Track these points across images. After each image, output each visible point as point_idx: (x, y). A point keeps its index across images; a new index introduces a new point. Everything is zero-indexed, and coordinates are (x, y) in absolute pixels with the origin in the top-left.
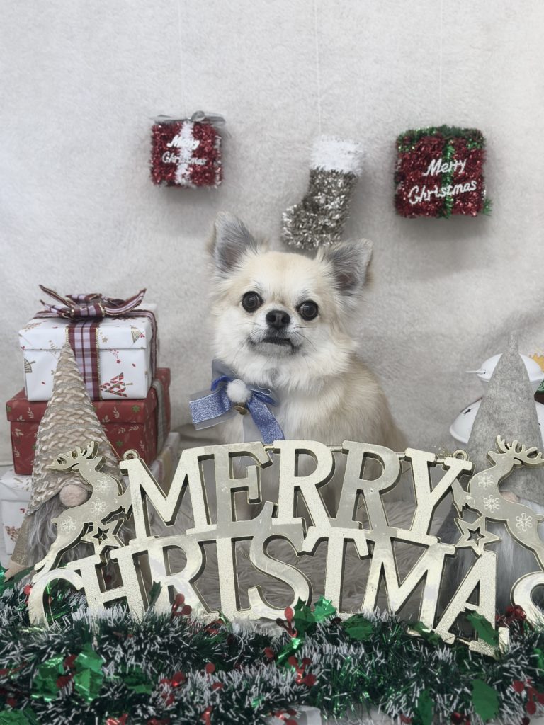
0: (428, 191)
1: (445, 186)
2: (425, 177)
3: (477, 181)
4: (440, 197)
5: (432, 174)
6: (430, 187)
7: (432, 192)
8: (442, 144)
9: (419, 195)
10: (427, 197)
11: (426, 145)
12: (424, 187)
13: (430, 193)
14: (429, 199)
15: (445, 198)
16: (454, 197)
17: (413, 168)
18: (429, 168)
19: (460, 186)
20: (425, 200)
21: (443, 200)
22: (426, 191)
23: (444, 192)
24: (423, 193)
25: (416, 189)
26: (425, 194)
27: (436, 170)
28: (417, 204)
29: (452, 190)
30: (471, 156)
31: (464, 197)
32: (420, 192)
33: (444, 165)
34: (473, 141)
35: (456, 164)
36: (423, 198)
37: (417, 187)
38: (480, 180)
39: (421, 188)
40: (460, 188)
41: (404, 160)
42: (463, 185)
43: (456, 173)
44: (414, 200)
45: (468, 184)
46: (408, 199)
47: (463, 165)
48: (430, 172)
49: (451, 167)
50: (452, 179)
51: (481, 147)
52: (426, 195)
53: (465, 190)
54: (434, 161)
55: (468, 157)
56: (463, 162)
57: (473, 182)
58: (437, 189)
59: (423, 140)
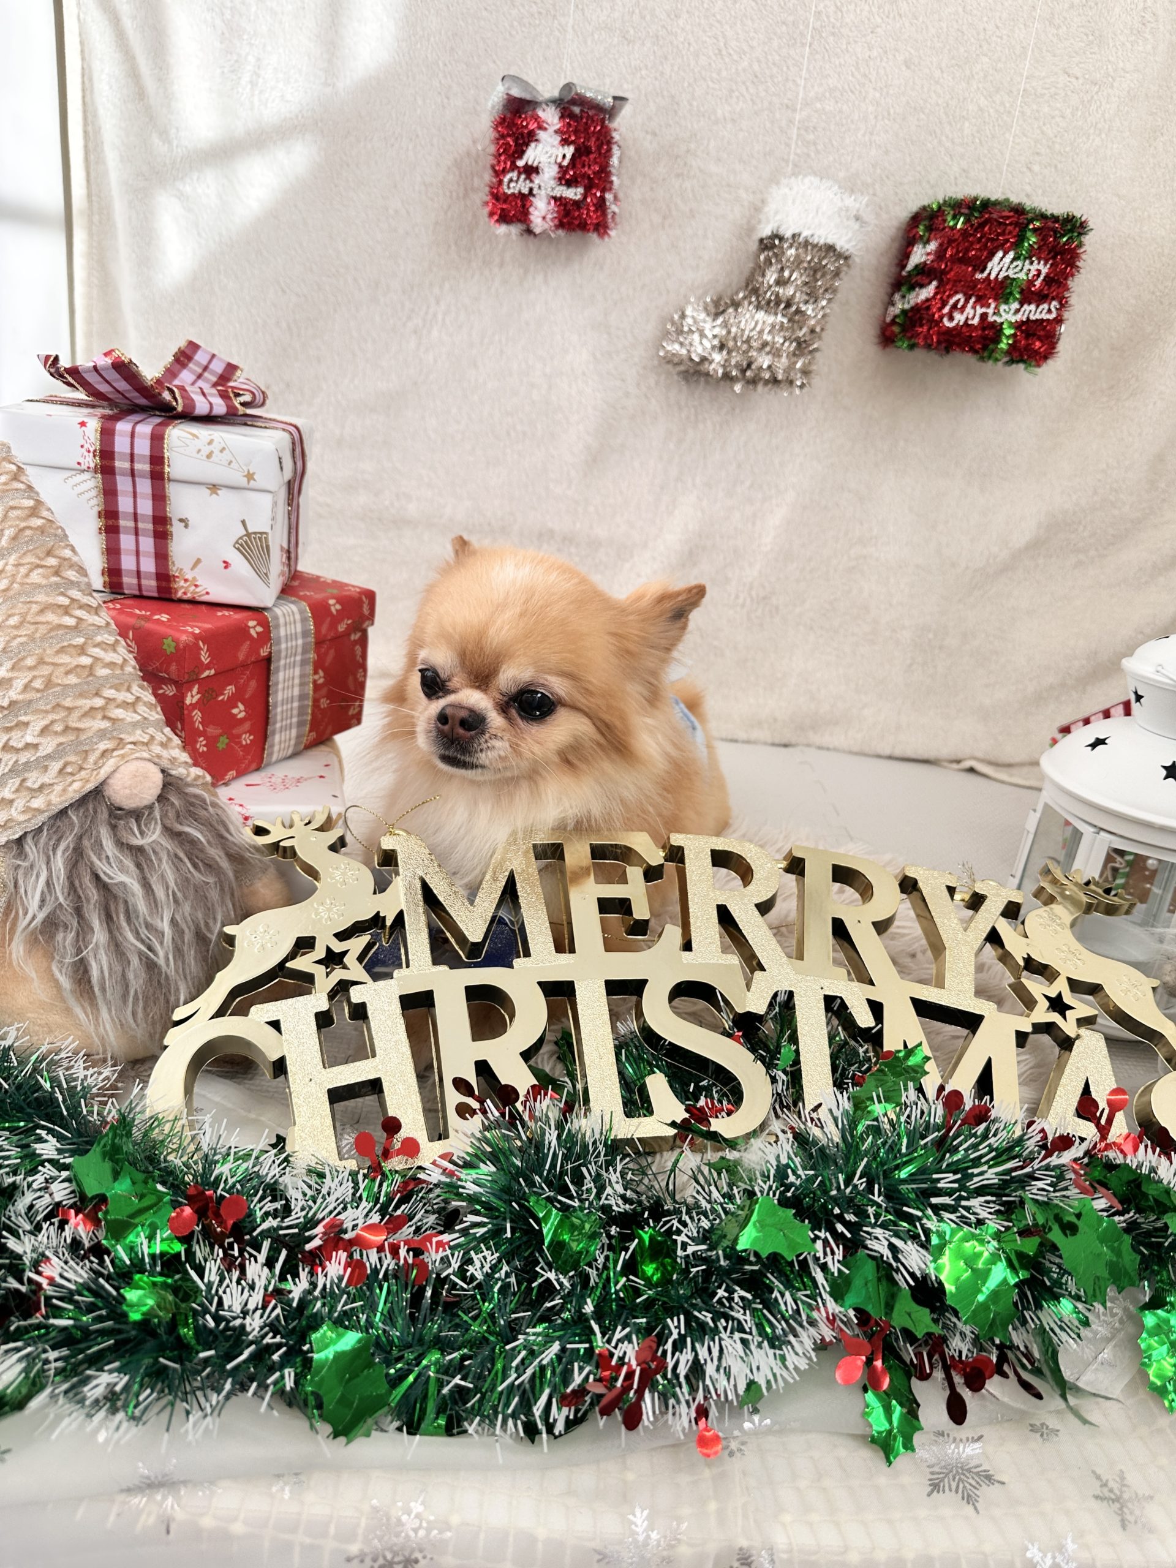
0: (978, 307)
1: (1006, 302)
2: (979, 280)
3: (1059, 303)
4: (995, 322)
5: (992, 277)
6: (982, 300)
7: (984, 310)
8: (1019, 225)
9: (962, 310)
10: (973, 318)
11: (992, 223)
12: (973, 300)
13: (980, 310)
14: (976, 321)
15: (1002, 324)
16: (1018, 325)
17: (964, 260)
18: (990, 265)
19: (1033, 307)
20: (970, 322)
21: (998, 329)
22: (974, 307)
23: (1003, 314)
24: (969, 310)
25: (958, 301)
26: (972, 312)
27: (1000, 270)
28: (955, 328)
29: (1017, 311)
30: (1059, 257)
31: (1033, 328)
32: (964, 307)
33: (1015, 264)
34: (1071, 229)
35: (1034, 268)
36: (967, 319)
37: (959, 296)
38: (1064, 302)
39: (967, 300)
40: (1031, 311)
42: (1038, 307)
43: (1031, 283)
44: (951, 318)
45: (1045, 306)
46: (942, 316)
47: (1045, 270)
48: (990, 274)
49: (1025, 270)
50: (1023, 292)
52: (970, 314)
53: (1038, 316)
54: (1000, 254)
55: (1056, 256)
56: (1045, 264)
57: (1054, 305)
58: (993, 306)
59: (990, 213)
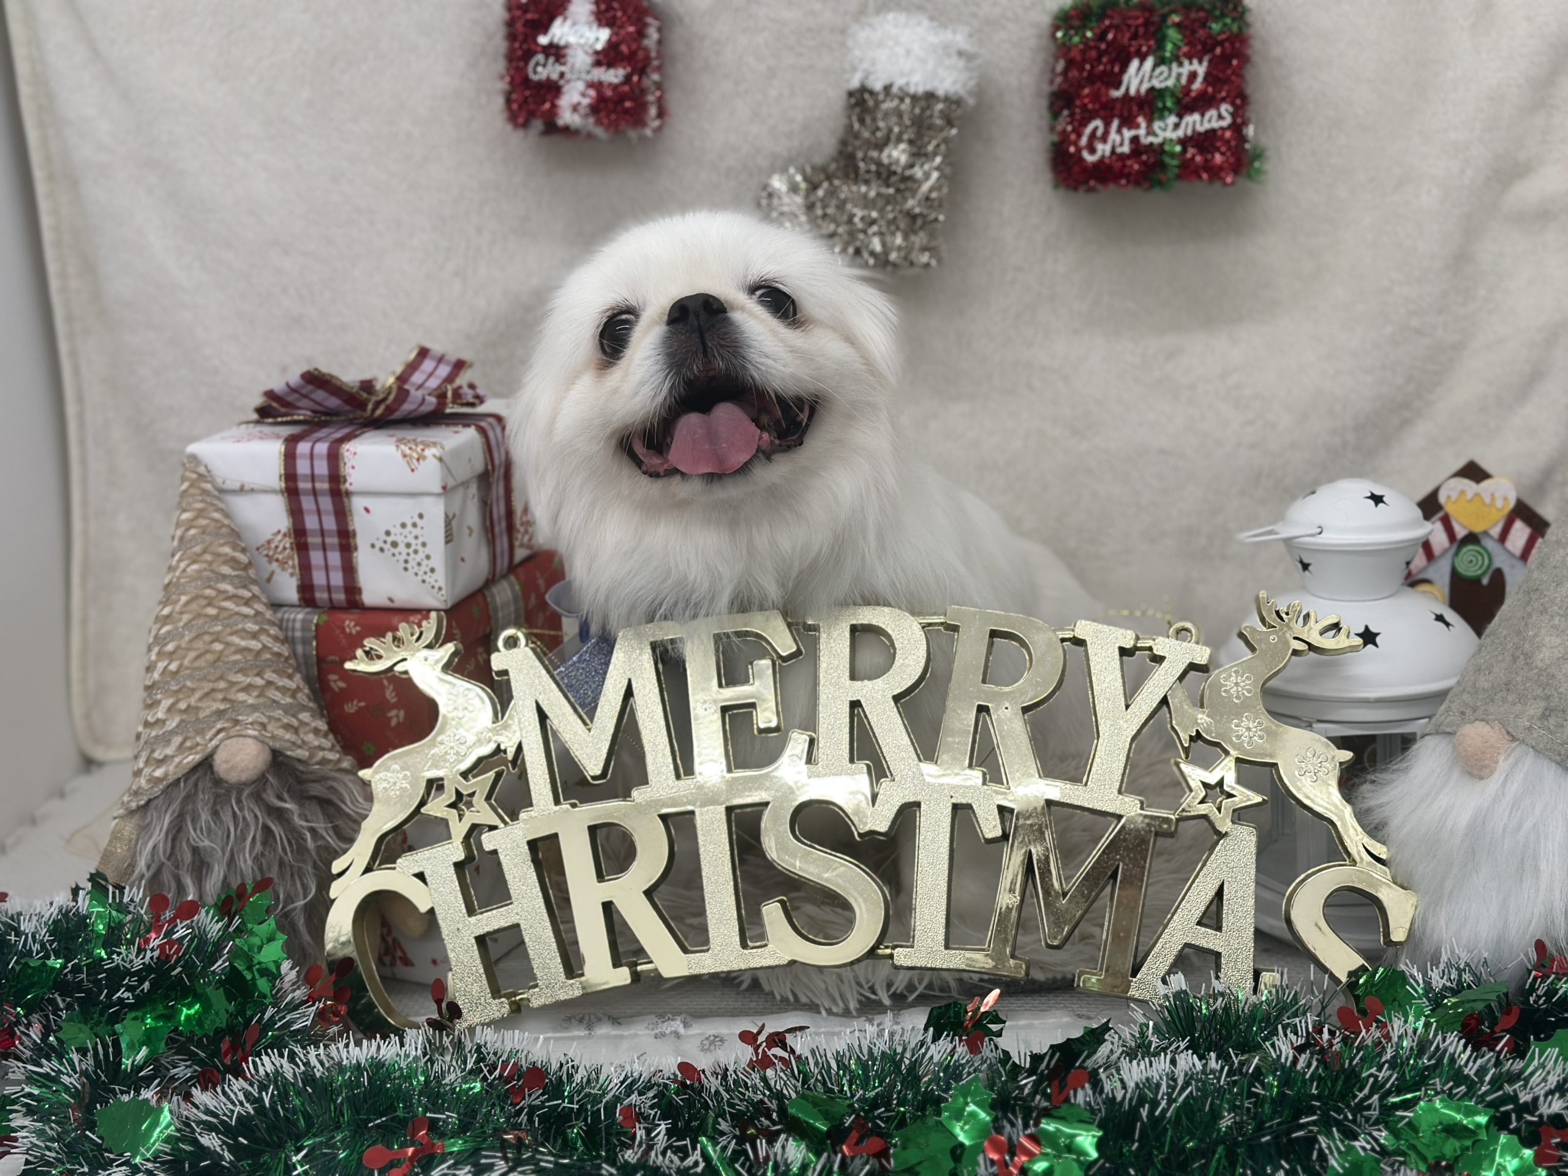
0: (1125, 131)
1: (1162, 118)
2: (1117, 100)
3: (1233, 104)
4: (1151, 144)
5: (1132, 92)
6: (1129, 122)
7: (1133, 133)
8: (1153, 23)
9: (1104, 139)
10: (1122, 144)
11: (1117, 28)
12: (1115, 123)
13: (1128, 134)
14: (1126, 149)
15: (1162, 145)
16: (1184, 142)
17: (1092, 79)
18: (1125, 78)
19: (1196, 117)
20: (1119, 150)
21: (1158, 150)
22: (1119, 131)
23: (1158, 131)
24: (1113, 136)
25: (1096, 129)
26: (1118, 138)
27: (1141, 82)
28: (1100, 161)
29: (1177, 126)
30: (1218, 50)
31: (1204, 141)
32: (1106, 133)
33: (1158, 70)
34: (1223, 15)
35: (1186, 69)
36: (1113, 147)
37: (1098, 123)
38: (1240, 101)
39: (1107, 125)
40: (1196, 122)
41: (1070, 63)
42: (1203, 115)
43: (1187, 90)
44: (1092, 150)
45: (1212, 113)
46: (1079, 150)
47: (1201, 69)
48: (1127, 89)
49: (1174, 75)
50: (1178, 102)
51: (1240, 29)
53: (1207, 126)
54: (1135, 63)
55: (1211, 50)
56: (1200, 62)
57: (1225, 108)
58: (1143, 125)
59: (1111, 17)
